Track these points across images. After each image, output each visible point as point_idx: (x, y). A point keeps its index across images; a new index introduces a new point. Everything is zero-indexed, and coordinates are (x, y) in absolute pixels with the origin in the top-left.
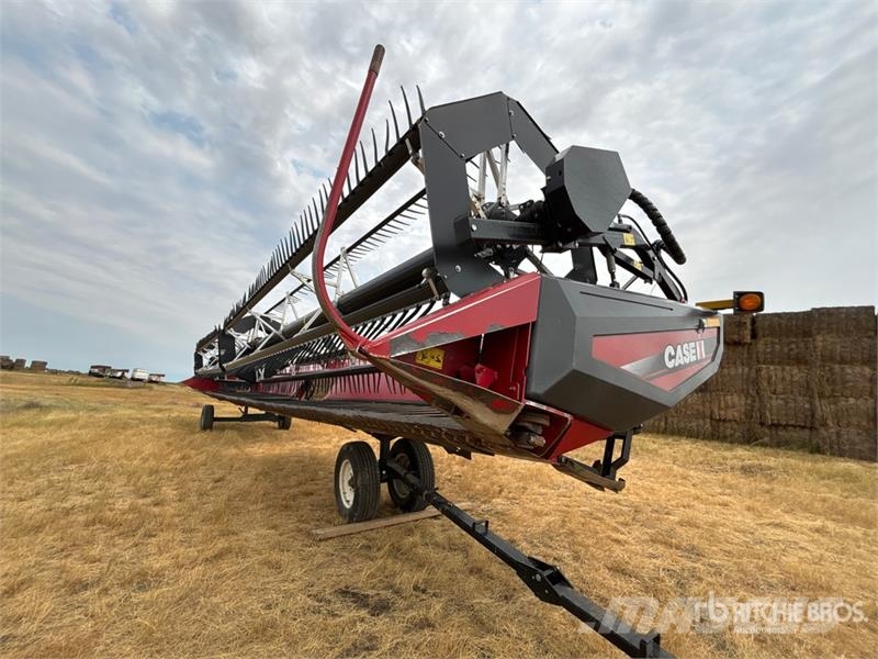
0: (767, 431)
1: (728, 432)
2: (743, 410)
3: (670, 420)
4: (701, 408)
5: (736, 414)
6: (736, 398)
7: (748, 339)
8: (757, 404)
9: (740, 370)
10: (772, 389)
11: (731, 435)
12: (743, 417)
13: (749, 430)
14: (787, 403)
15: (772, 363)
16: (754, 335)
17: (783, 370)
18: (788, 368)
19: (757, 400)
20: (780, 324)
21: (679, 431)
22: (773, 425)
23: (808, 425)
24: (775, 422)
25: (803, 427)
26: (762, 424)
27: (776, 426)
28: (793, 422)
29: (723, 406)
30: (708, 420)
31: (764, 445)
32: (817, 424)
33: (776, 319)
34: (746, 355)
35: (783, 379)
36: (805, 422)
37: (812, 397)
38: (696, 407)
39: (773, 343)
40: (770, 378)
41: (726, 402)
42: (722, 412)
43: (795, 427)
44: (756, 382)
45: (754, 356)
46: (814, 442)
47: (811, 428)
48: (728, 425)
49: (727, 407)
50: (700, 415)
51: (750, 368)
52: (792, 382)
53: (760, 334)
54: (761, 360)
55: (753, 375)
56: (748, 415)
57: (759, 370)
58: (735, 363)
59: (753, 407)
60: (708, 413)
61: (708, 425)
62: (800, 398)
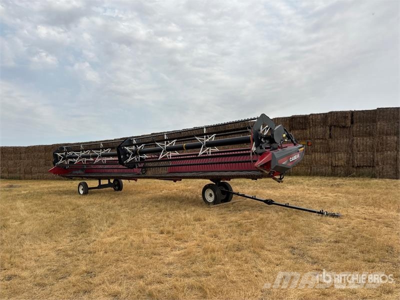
0: (355, 170)
1: (339, 172)
2: (345, 161)
3: (313, 168)
4: (327, 161)
5: (343, 163)
6: (343, 154)
7: (349, 124)
8: (351, 157)
9: (345, 140)
10: (358, 149)
11: (340, 173)
12: (345, 164)
13: (347, 170)
14: (363, 155)
15: (359, 136)
16: (352, 123)
17: (363, 139)
18: (365, 138)
19: (352, 154)
20: (363, 117)
21: (317, 174)
22: (358, 166)
23: (372, 165)
24: (359, 165)
25: (370, 166)
26: (353, 167)
27: (358, 167)
28: (365, 165)
29: (337, 159)
30: (330, 167)
31: (353, 176)
32: (375, 165)
33: (362, 114)
34: (348, 133)
35: (363, 144)
36: (370, 164)
37: (374, 152)
38: (325, 160)
39: (360, 126)
40: (357, 144)
41: (338, 157)
42: (337, 162)
43: (366, 167)
44: (351, 146)
45: (352, 133)
46: (373, 173)
47: (373, 167)
48: (339, 168)
49: (339, 159)
50: (326, 165)
51: (350, 139)
52: (366, 145)
53: (355, 121)
54: (355, 135)
55: (350, 143)
56: (348, 162)
57: (353, 140)
58: (343, 137)
59: (349, 158)
60: (330, 163)
61: (330, 169)
62: (369, 153)
